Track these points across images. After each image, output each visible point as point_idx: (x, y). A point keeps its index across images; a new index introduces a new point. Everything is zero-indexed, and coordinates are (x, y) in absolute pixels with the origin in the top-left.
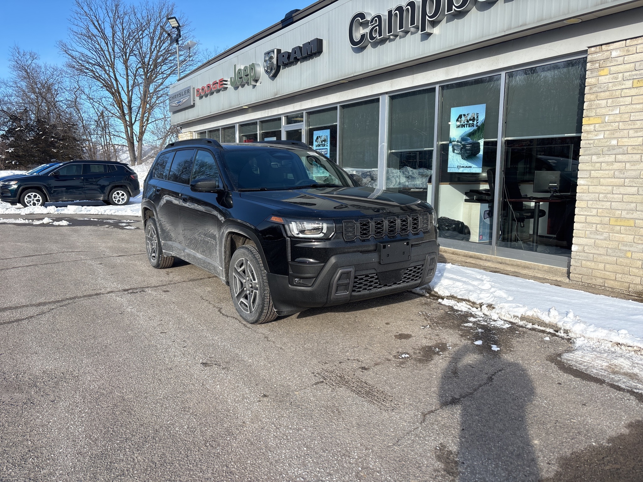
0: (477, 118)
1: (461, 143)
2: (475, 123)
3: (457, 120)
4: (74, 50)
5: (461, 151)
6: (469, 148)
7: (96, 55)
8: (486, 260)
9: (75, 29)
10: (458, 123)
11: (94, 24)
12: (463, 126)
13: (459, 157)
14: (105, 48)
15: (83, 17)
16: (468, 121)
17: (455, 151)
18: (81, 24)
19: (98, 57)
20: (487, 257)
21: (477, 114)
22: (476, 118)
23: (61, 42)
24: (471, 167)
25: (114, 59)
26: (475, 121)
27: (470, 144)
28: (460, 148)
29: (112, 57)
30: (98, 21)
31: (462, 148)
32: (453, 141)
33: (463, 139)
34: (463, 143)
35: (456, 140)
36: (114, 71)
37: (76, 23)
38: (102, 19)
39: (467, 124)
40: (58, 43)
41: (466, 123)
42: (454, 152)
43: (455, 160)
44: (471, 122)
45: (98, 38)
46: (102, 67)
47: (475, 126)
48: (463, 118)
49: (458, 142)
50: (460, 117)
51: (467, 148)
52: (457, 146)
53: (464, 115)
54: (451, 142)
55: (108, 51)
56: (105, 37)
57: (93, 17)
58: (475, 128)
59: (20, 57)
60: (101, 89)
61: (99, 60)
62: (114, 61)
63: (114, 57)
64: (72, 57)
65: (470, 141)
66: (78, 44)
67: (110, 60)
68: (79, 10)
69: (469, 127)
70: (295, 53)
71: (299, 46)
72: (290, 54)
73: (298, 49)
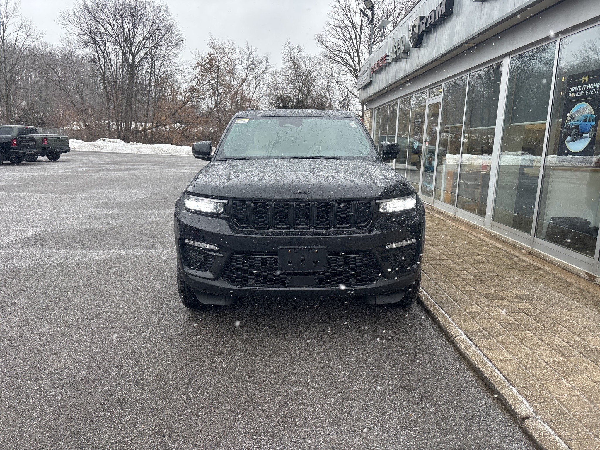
4: (328, 40)
7: (345, 44)
9: (331, 21)
11: (347, 15)
14: (353, 37)
15: (340, 11)
18: (338, 17)
23: (319, 34)
25: (360, 45)
29: (358, 43)
30: (350, 13)
36: (359, 57)
37: (333, 17)
38: (355, 11)
40: (317, 36)
45: (349, 28)
46: (349, 54)
55: (356, 39)
56: (354, 26)
57: (347, 10)
59: (290, 51)
60: (346, 73)
61: (347, 48)
62: (360, 47)
63: (360, 43)
64: (328, 48)
66: (331, 35)
67: (356, 46)
68: (337, 5)
70: (431, 19)
71: (434, 10)
72: (427, 20)
73: (433, 13)
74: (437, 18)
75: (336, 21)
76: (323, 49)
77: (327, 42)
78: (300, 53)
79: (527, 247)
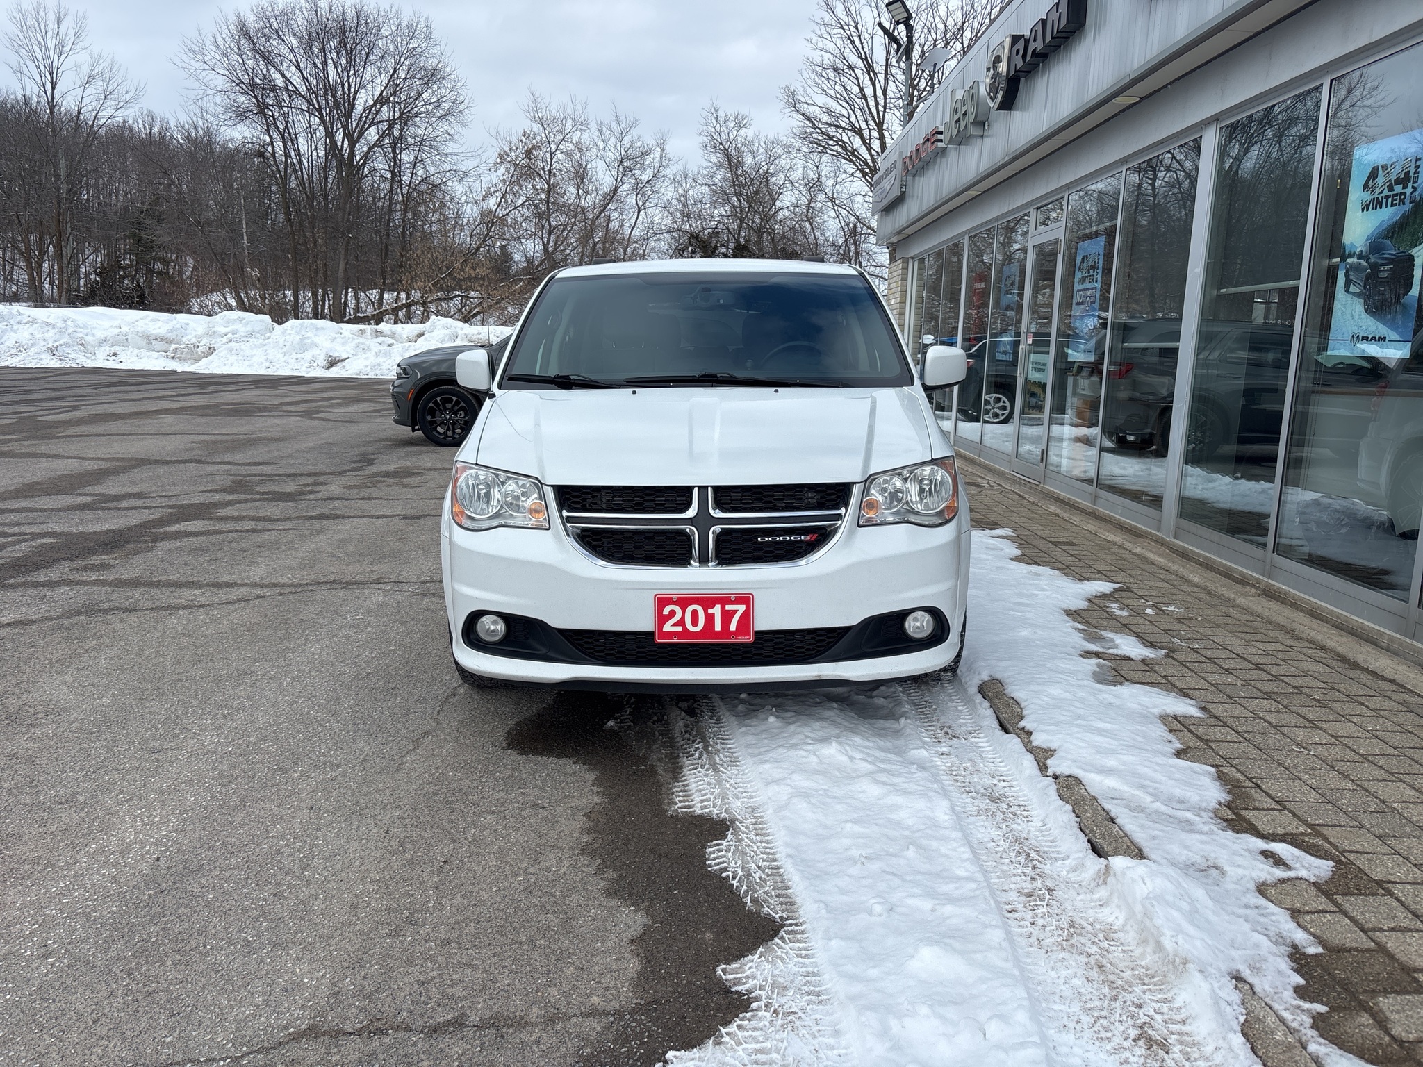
0: (1416, 172)
1: (1366, 258)
2: (1409, 190)
3: (1366, 187)
4: (810, 102)
5: (1365, 287)
6: (1385, 275)
7: (849, 109)
8: (1388, 650)
9: (816, 56)
10: (1367, 196)
11: (852, 42)
12: (1378, 203)
13: (1358, 306)
14: (869, 91)
15: (835, 31)
16: (1391, 188)
17: (1352, 288)
18: (830, 47)
19: (850, 112)
20: (1391, 639)
21: (1418, 160)
22: (1412, 174)
23: (787, 88)
24: (1384, 339)
25: (884, 112)
26: (1410, 185)
27: (1389, 261)
28: (1364, 275)
29: (881, 108)
30: (859, 34)
31: (1368, 277)
32: (1351, 256)
33: (1375, 246)
34: (1372, 260)
35: (1358, 250)
36: (882, 139)
37: (820, 45)
38: (870, 31)
39: (1387, 197)
40: (782, 91)
41: (1386, 193)
42: (1347, 291)
43: (1349, 316)
44: (1398, 189)
45: (859, 73)
46: (859, 132)
47: (1407, 201)
48: (1381, 179)
49: (1360, 256)
50: (1374, 174)
51: (1381, 275)
52: (1357, 268)
53: (1384, 167)
54: (1343, 259)
55: (875, 96)
56: (870, 68)
57: (852, 29)
58: (1408, 207)
59: (718, 126)
60: (851, 179)
61: (853, 119)
62: (884, 116)
63: (885, 107)
64: (809, 119)
65: (1390, 253)
66: (816, 89)
67: (875, 114)
68: (827, 17)
69: (1392, 205)
70: (1035, 40)
71: (1042, 20)
72: (1027, 42)
73: (1039, 28)
74: (1049, 38)
75: (827, 56)
76: (797, 122)
77: (805, 106)
78: (742, 132)
79: (1257, 579)
